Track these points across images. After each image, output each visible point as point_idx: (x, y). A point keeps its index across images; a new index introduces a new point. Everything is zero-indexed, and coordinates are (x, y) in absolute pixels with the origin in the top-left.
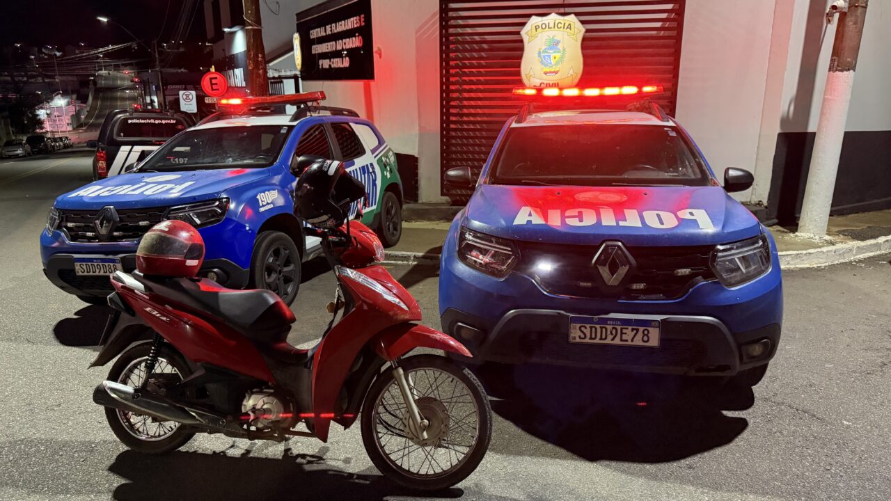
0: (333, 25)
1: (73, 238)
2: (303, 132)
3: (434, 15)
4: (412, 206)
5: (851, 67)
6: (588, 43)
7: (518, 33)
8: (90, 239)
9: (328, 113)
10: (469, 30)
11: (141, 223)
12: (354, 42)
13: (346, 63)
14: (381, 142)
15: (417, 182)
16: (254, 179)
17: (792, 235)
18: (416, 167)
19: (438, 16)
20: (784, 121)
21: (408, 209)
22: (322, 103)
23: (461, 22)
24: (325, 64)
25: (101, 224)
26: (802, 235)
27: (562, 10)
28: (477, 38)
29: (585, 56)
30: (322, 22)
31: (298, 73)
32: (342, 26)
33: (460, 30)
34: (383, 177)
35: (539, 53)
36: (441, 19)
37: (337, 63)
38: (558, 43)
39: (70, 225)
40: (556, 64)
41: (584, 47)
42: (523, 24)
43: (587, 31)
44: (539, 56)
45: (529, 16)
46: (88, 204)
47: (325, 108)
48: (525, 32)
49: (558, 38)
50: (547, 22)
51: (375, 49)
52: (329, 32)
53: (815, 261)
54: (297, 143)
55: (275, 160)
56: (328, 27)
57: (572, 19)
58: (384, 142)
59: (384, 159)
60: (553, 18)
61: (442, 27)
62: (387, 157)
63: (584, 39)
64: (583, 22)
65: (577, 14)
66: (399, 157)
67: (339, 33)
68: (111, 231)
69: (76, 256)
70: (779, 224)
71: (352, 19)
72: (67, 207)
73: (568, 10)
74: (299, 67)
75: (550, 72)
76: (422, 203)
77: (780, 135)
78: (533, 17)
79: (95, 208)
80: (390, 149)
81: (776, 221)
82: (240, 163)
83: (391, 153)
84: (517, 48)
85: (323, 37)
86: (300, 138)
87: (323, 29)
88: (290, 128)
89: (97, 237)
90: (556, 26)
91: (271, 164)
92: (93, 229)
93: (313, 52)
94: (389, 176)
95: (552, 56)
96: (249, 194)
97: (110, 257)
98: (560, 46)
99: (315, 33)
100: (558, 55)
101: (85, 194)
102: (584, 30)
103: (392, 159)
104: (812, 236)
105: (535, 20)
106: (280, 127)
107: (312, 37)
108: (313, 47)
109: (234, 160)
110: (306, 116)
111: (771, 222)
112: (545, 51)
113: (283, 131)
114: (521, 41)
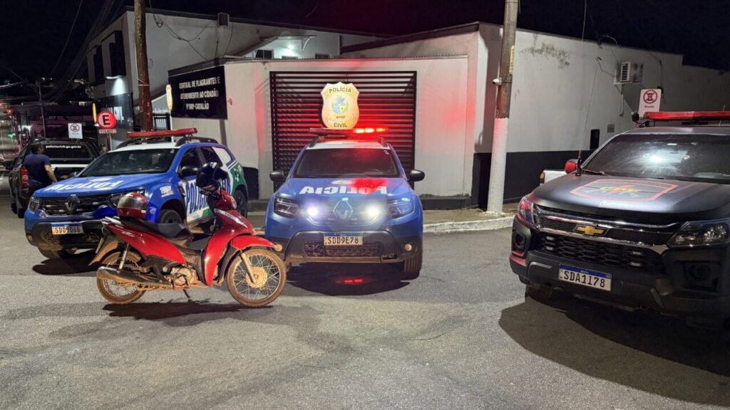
0: (197, 81)
1: (50, 214)
2: (185, 152)
3: (267, 80)
4: (255, 201)
5: (507, 116)
6: (361, 100)
7: (319, 93)
8: (61, 214)
9: (198, 141)
10: (290, 90)
11: (94, 203)
12: (212, 94)
13: (207, 107)
14: (233, 159)
15: (258, 185)
16: (156, 179)
17: (484, 213)
18: (257, 176)
19: (269, 81)
20: (477, 146)
21: (252, 204)
22: (194, 135)
23: (284, 85)
24: (191, 106)
25: (69, 204)
26: (489, 212)
27: (346, 80)
28: (295, 95)
29: (360, 107)
30: (189, 78)
31: (170, 112)
32: (203, 83)
33: (284, 90)
34: (235, 181)
35: (333, 105)
36: (271, 83)
37: (200, 107)
38: (343, 100)
39: (48, 206)
40: (343, 112)
41: (359, 102)
42: (322, 88)
43: (361, 93)
44: (333, 107)
45: (326, 83)
46: (60, 194)
47: (196, 138)
48: (324, 93)
49: (343, 97)
50: (336, 87)
51: (227, 99)
52: (194, 85)
53: (493, 226)
54: (181, 158)
55: (168, 169)
56: (193, 82)
57: (351, 85)
58: (234, 159)
59: (235, 170)
60: (340, 85)
61: (271, 88)
62: (237, 168)
63: (359, 97)
64: (358, 88)
65: (354, 83)
66: (245, 169)
67: (201, 87)
68: (75, 209)
69: (52, 223)
70: (479, 207)
71: (211, 79)
72: (45, 196)
73: (349, 80)
74: (170, 108)
75: (340, 117)
76: (262, 200)
77: (475, 155)
78: (328, 84)
79: (64, 196)
80: (239, 164)
81: (477, 205)
82: (147, 171)
83: (239, 166)
84: (320, 102)
85: (189, 88)
86: (182, 156)
87: (189, 83)
88: (176, 150)
89: (67, 212)
90: (342, 89)
91: (166, 171)
92: (64, 208)
93: (182, 98)
94: (238, 180)
95: (341, 107)
96: (155, 188)
97: (75, 223)
98: (345, 102)
99: (183, 85)
100: (344, 107)
101: (55, 189)
102: (358, 93)
103: (240, 170)
104: (494, 212)
105: (328, 86)
106: (170, 150)
107: (180, 88)
108: (182, 95)
109: (143, 169)
110: (185, 143)
111: (474, 206)
112: (336, 104)
113: (172, 152)
114: (321, 98)
